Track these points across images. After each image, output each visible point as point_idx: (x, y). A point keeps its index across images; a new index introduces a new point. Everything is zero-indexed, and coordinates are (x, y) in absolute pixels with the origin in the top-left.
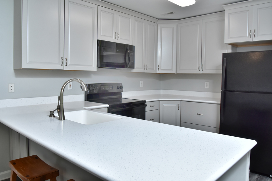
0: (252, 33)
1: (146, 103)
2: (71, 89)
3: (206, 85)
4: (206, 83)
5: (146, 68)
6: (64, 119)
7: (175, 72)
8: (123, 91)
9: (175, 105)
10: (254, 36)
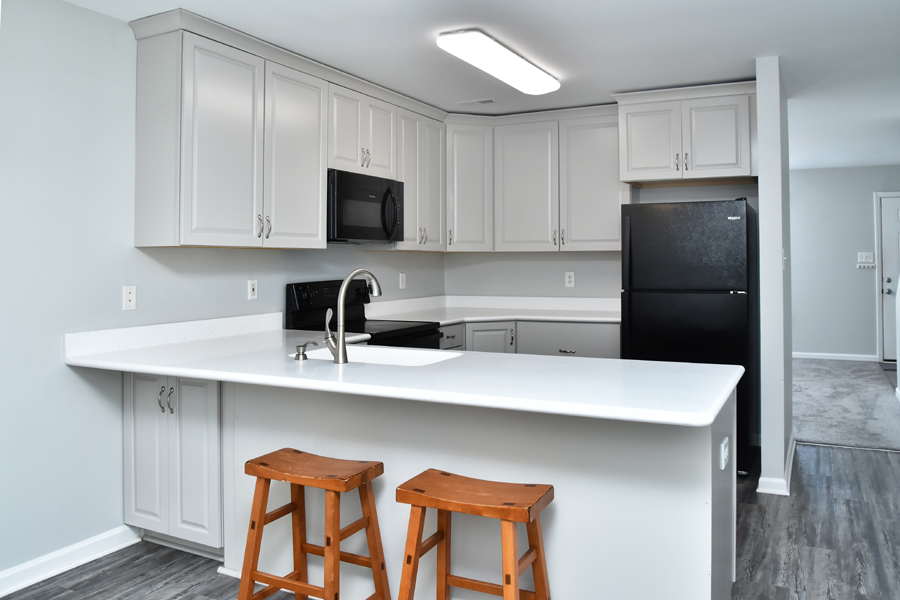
0: (682, 160)
1: (441, 330)
2: (256, 297)
3: (567, 279)
4: (567, 274)
5: (424, 240)
6: (346, 360)
7: (491, 250)
8: (368, 301)
9: (503, 332)
10: (684, 168)
